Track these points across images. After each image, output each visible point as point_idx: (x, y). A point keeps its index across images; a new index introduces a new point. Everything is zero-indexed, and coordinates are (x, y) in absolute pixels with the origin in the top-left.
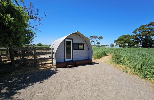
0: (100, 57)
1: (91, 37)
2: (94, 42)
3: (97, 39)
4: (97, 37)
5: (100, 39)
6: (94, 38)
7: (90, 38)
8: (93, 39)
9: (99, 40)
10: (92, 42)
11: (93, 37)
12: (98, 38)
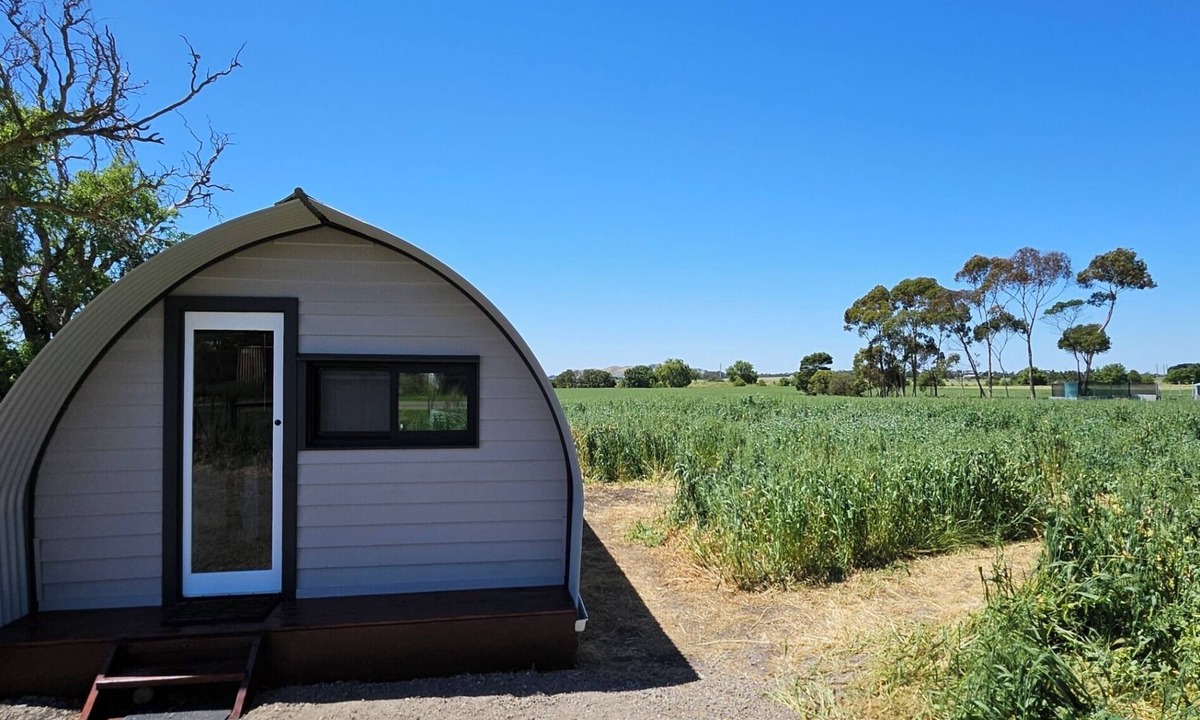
0: (869, 559)
1: (976, 267)
2: (1018, 326)
3: (1062, 290)
4: (1055, 266)
5: (1103, 287)
6: (1023, 278)
7: (965, 285)
8: (1010, 299)
9: (1098, 298)
10: (999, 337)
11: (999, 265)
12: (1083, 280)
